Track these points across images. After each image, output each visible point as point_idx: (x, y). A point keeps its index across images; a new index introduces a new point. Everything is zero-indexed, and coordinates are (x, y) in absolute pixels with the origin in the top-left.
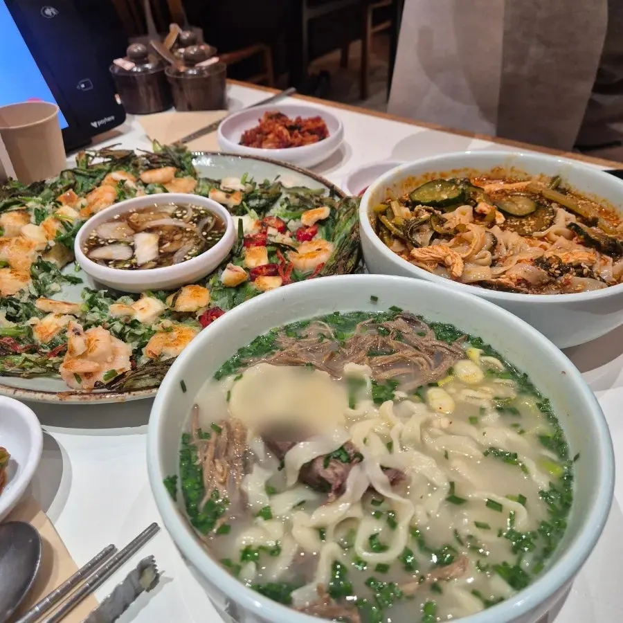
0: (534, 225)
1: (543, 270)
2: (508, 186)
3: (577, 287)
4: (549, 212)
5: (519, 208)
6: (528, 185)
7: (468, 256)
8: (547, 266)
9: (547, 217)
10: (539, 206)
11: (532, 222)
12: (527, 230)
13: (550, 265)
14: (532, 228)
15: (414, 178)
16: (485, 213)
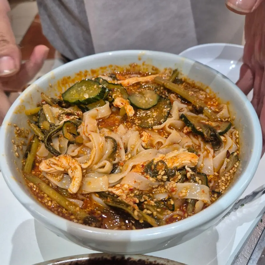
0: (156, 117)
1: (151, 179)
2: (141, 79)
3: (182, 192)
4: (167, 104)
5: (146, 101)
6: (156, 78)
7: (89, 167)
8: (155, 173)
9: (165, 110)
10: (160, 99)
11: (155, 114)
12: (150, 122)
13: (158, 172)
14: (154, 120)
15: (69, 78)
16: (120, 107)
